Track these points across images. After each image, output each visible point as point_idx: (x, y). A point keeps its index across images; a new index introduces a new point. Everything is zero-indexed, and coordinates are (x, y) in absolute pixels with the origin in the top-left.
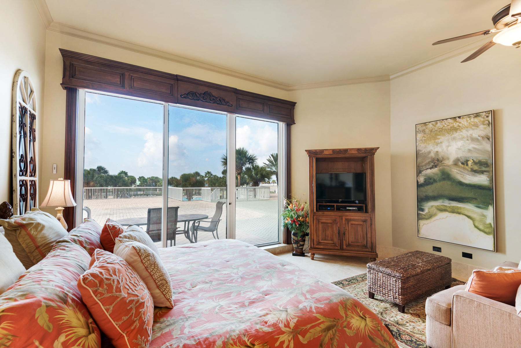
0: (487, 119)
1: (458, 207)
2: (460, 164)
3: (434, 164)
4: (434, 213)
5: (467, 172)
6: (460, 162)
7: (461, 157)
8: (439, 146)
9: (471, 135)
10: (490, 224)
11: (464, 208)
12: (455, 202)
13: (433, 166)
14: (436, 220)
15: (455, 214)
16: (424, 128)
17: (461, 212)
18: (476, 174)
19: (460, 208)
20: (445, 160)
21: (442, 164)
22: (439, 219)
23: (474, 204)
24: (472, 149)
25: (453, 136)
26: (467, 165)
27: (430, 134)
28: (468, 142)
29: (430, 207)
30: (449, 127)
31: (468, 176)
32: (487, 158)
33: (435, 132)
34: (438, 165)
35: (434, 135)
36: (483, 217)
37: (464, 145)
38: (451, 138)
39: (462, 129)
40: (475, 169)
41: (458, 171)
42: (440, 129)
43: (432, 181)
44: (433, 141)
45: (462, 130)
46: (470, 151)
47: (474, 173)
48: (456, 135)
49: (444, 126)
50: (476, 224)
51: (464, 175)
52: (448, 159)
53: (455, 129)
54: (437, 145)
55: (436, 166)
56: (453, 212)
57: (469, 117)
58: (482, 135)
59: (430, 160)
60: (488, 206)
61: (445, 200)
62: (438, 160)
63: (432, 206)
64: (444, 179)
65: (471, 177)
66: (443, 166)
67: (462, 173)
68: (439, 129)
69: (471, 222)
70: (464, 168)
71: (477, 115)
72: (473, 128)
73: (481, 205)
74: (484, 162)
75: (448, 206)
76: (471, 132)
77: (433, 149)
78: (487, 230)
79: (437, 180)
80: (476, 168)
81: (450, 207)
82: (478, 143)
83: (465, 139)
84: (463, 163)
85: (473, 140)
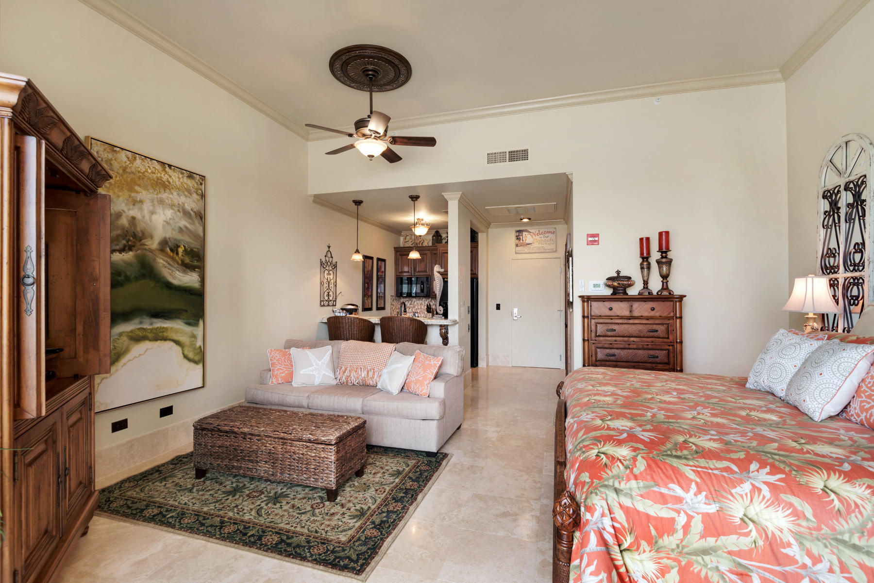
0: (200, 186)
1: (163, 328)
2: (168, 250)
3: (128, 242)
4: (125, 347)
5: (176, 266)
6: (169, 246)
7: (169, 238)
8: (137, 206)
9: (183, 204)
10: (200, 347)
11: (172, 328)
12: (160, 320)
13: (125, 246)
14: (128, 362)
15: (159, 341)
16: (110, 156)
17: (168, 336)
18: (188, 270)
19: (166, 329)
20: (146, 238)
21: (141, 245)
22: (133, 359)
23: (184, 319)
24: (184, 229)
25: (160, 196)
26: (177, 254)
27: (121, 175)
28: (178, 213)
29: (116, 337)
30: (155, 176)
31: (178, 272)
32: (199, 247)
33: (132, 175)
34: (134, 246)
35: (129, 179)
36: (193, 339)
37: (174, 219)
38: (157, 198)
39: (172, 188)
40: (186, 262)
41: (165, 263)
42: (141, 174)
43: (122, 278)
44: (127, 194)
45: (173, 191)
46: (181, 230)
47: (185, 268)
48: (164, 195)
49: (146, 171)
50: (186, 352)
51: (172, 271)
52: (152, 237)
53: (165, 186)
54: (134, 205)
55: (130, 249)
56: (156, 339)
57: (182, 173)
58: (195, 210)
59: (119, 232)
60: (198, 321)
61: (145, 317)
62: (135, 236)
63: (121, 334)
64: (143, 276)
65: (181, 274)
66: (143, 249)
67: (170, 267)
68: (139, 172)
69: (178, 349)
70: (173, 259)
71: (191, 175)
72: (186, 193)
73: (191, 321)
74: (196, 252)
75: (149, 329)
76: (183, 199)
77: (125, 209)
78: (197, 358)
79: (133, 276)
80: (187, 260)
81: (151, 330)
82: (191, 221)
83: (176, 209)
84: (172, 250)
85: (186, 213)
